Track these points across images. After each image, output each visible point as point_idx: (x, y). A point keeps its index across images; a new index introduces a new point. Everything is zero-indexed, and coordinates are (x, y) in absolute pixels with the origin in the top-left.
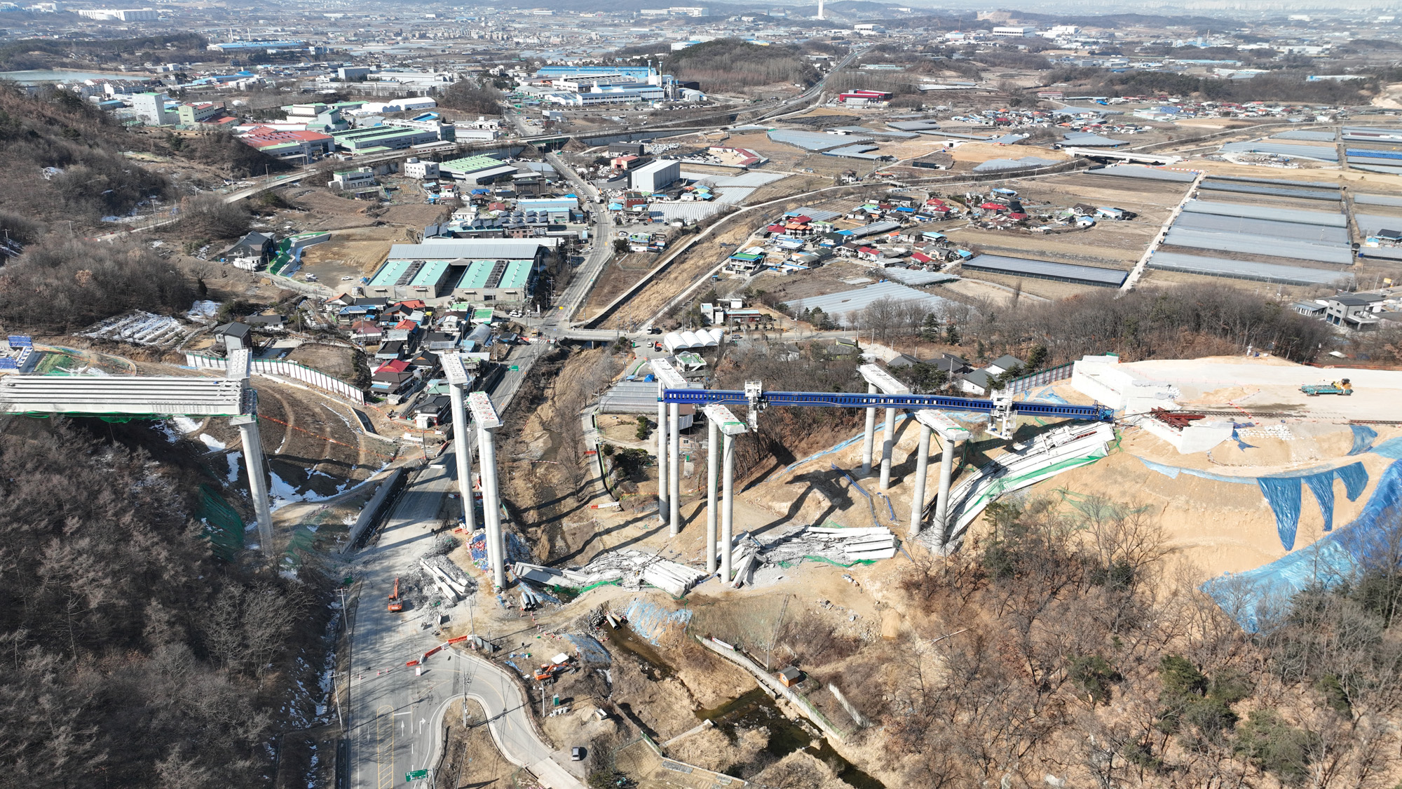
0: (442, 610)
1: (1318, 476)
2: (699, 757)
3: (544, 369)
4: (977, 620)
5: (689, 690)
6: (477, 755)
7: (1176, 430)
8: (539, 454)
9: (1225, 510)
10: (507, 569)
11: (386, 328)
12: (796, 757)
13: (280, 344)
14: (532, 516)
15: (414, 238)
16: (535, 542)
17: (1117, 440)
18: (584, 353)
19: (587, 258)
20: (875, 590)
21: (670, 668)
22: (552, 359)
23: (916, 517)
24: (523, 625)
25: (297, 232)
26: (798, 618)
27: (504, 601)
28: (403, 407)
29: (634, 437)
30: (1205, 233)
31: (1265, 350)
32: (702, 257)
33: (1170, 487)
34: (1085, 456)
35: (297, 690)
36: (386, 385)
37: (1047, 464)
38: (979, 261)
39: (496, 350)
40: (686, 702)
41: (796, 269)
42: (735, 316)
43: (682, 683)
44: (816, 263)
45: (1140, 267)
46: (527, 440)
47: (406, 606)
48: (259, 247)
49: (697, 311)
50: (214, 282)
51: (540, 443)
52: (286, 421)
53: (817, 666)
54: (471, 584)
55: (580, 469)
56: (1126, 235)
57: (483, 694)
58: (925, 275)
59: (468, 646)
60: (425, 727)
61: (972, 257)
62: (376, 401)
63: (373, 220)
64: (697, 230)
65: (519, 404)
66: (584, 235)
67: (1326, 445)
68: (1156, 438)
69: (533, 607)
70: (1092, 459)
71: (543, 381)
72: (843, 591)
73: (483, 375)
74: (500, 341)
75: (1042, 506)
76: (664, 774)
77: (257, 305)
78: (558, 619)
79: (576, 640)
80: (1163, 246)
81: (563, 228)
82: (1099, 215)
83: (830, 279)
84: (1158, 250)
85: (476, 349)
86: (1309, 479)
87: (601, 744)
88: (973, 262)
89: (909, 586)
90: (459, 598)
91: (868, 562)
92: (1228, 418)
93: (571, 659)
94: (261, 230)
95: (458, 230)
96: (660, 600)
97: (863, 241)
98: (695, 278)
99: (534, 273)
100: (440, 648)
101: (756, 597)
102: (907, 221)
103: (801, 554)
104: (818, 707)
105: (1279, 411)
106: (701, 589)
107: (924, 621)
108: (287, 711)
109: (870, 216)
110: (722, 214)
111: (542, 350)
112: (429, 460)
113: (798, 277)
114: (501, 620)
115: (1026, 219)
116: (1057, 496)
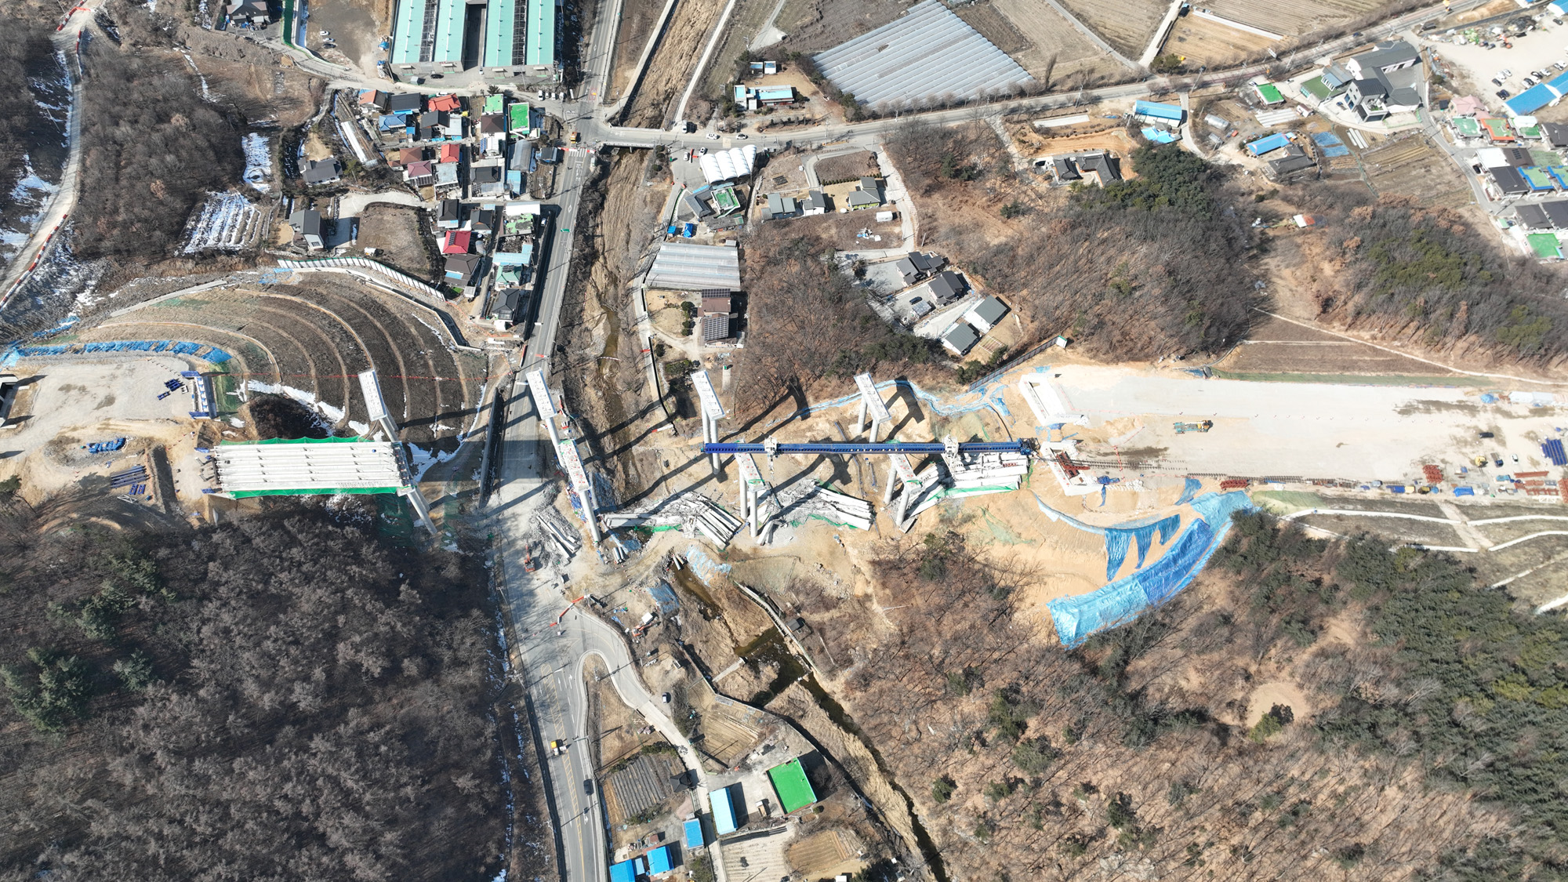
0: (562, 568)
1: (1146, 528)
2: (738, 690)
3: (590, 205)
4: (913, 601)
5: (730, 630)
6: (608, 703)
7: (1069, 476)
8: (602, 345)
9: (1079, 551)
10: (598, 520)
12: (794, 690)
13: (346, 208)
14: (608, 444)
16: (612, 473)
17: (1028, 474)
18: (624, 164)
20: (854, 555)
21: (718, 608)
22: (595, 183)
23: (889, 486)
24: (616, 580)
26: (802, 576)
27: (602, 556)
28: (480, 302)
29: (679, 329)
33: (1050, 528)
34: (1003, 485)
36: (458, 273)
37: (979, 483)
39: (541, 183)
40: (729, 641)
42: (767, 102)
43: (726, 623)
46: (589, 326)
47: (537, 565)
49: (730, 96)
51: (601, 329)
53: (812, 614)
54: (577, 539)
55: (638, 372)
57: (603, 649)
59: (585, 605)
60: (573, 681)
62: (453, 297)
65: (575, 273)
67: (1163, 497)
68: (1055, 478)
69: (623, 559)
70: (1007, 489)
71: (591, 225)
72: (832, 553)
73: (538, 239)
74: (543, 162)
75: (967, 519)
76: (716, 706)
77: (297, 126)
78: (641, 568)
79: (656, 591)
85: (524, 190)
86: (1139, 530)
87: (679, 687)
89: (875, 563)
90: (571, 555)
91: (852, 526)
93: (654, 615)
96: (708, 550)
100: (568, 609)
101: (774, 556)
103: (806, 512)
104: (809, 649)
105: (1145, 458)
106: (737, 542)
107: (881, 593)
112: (515, 372)
114: (603, 575)
116: (980, 512)
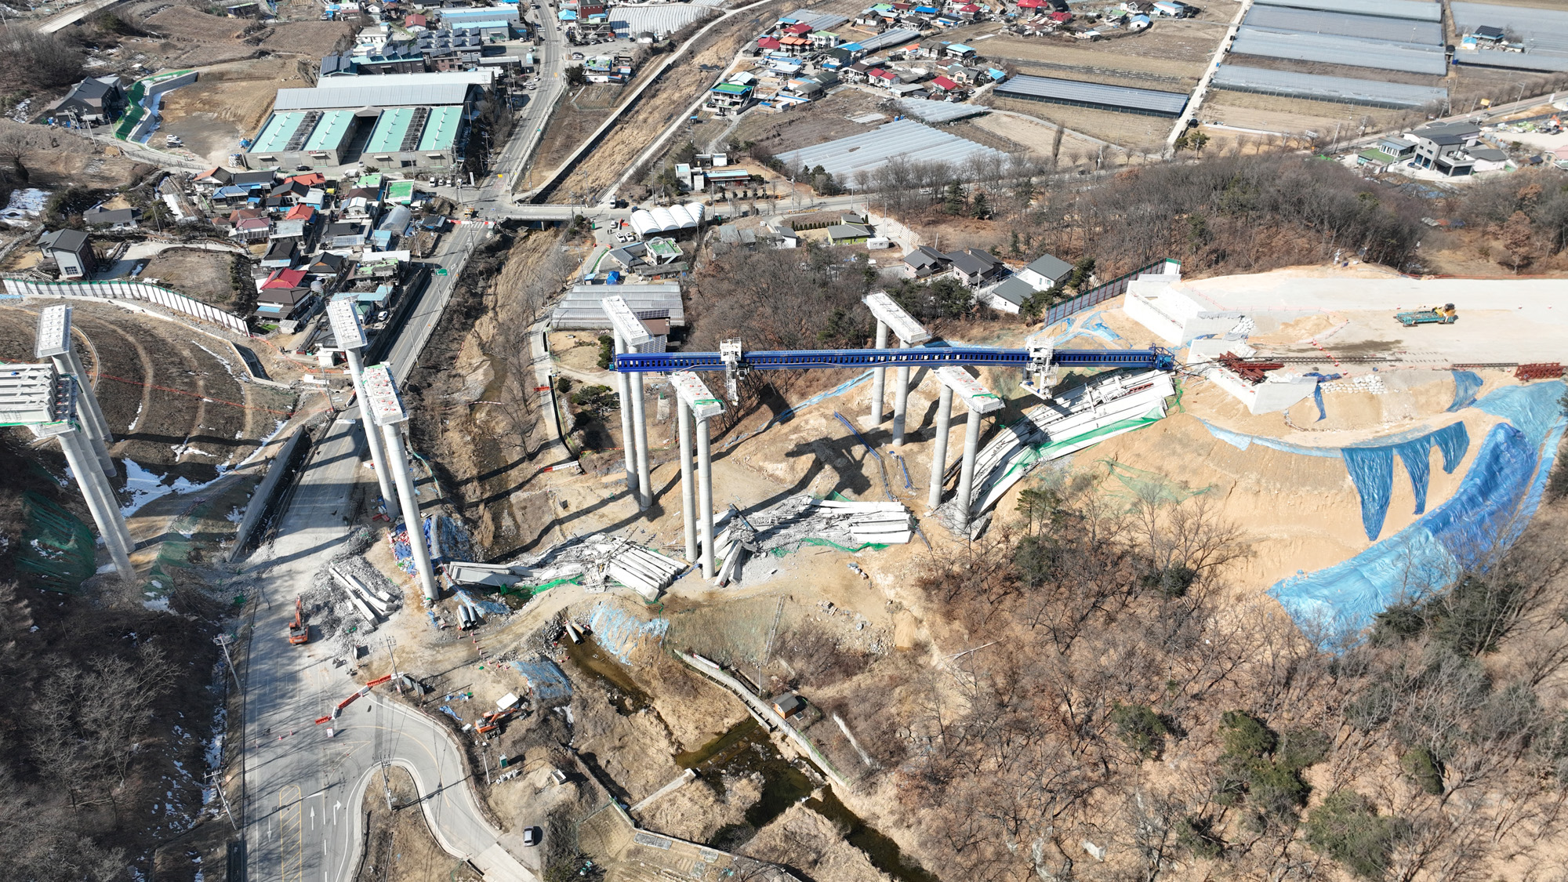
0: (359, 638)
1: (1411, 445)
2: (680, 822)
3: (481, 266)
4: (1007, 632)
5: (667, 727)
6: (407, 849)
7: (1248, 383)
8: (479, 390)
9: (1302, 491)
11: (276, 217)
12: (795, 817)
13: (135, 252)
14: (472, 492)
15: (308, 76)
16: (473, 523)
17: (1177, 395)
18: (533, 237)
19: (533, 96)
20: (884, 582)
21: (645, 695)
22: (491, 249)
23: (935, 489)
24: (460, 653)
25: (152, 71)
26: (796, 626)
27: (436, 619)
28: (302, 337)
29: (594, 364)
30: (1280, 36)
31: (1355, 255)
32: (678, 87)
33: (1239, 462)
34: (1138, 418)
35: (175, 775)
36: (275, 308)
37: (1092, 426)
38: (1015, 85)
39: (418, 245)
40: (664, 743)
41: (793, 101)
42: (717, 181)
43: (659, 717)
44: (817, 93)
45: (1201, 89)
46: (463, 372)
47: (312, 636)
48: (97, 102)
49: (670, 174)
50: (40, 160)
51: (480, 375)
52: (142, 379)
53: (819, 687)
54: (395, 597)
55: (529, 412)
56: (1188, 40)
57: (414, 758)
58: (949, 108)
59: (392, 689)
60: (341, 813)
61: (1005, 79)
62: (264, 332)
63: (253, 49)
64: (671, 47)
65: (450, 320)
66: (528, 60)
67: (1422, 399)
68: (1224, 393)
69: (474, 624)
70: (1147, 421)
71: (481, 283)
72: (848, 587)
73: (402, 283)
74: (424, 228)
75: (1084, 483)
76: (637, 852)
77: (101, 192)
78: (506, 638)
79: (530, 669)
80: (1231, 56)
81: (501, 50)
82: (1156, 12)
83: (832, 116)
84: (1224, 61)
85: (393, 244)
86: (1401, 447)
87: (560, 817)
88: (1008, 87)
89: (928, 585)
90: (380, 619)
91: (879, 547)
92: (1309, 368)
93: (522, 700)
94: (102, 72)
95: (364, 60)
96: (628, 604)
97: (875, 59)
98: (669, 119)
99: (464, 123)
100: (357, 696)
101: (745, 600)
102: (928, 26)
103: (799, 537)
104: (820, 745)
105: (1371, 353)
106: (680, 588)
107: (945, 632)
108: (162, 809)
109: (883, 21)
110: (702, 22)
111: (477, 239)
112: (338, 411)
113: (796, 114)
114: (434, 646)
115: (1071, 20)
116: (1103, 468)
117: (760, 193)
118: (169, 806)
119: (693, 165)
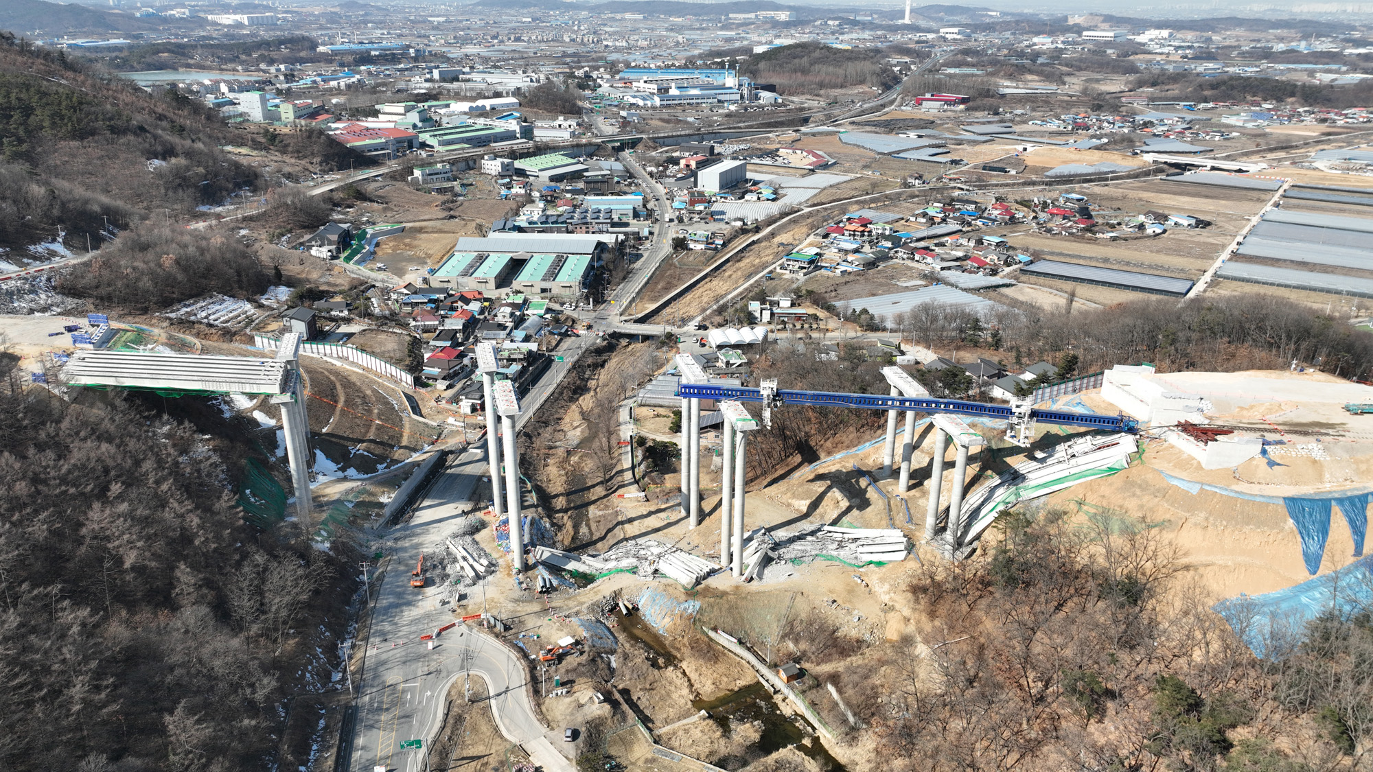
0: (461, 589)
1: (1351, 500)
2: (691, 746)
3: (590, 361)
4: (981, 628)
5: (689, 680)
6: (475, 729)
7: (1201, 444)
8: (576, 442)
9: (1247, 529)
10: (527, 552)
11: (443, 317)
12: (786, 753)
13: (344, 329)
14: (560, 503)
15: (481, 231)
16: (560, 527)
17: (1139, 452)
18: (631, 347)
19: (646, 255)
20: (883, 592)
21: (675, 657)
22: (599, 351)
23: (930, 521)
24: (536, 607)
25: (374, 224)
26: (803, 616)
27: (521, 583)
28: (451, 392)
29: (667, 430)
30: (1284, 244)
31: (1312, 365)
32: (759, 256)
33: (1190, 503)
34: (1104, 468)
35: (315, 656)
36: (435, 371)
37: (1066, 473)
38: (1038, 267)
39: (545, 342)
40: (685, 691)
41: (850, 269)
42: (781, 315)
43: (684, 673)
44: (871, 264)
45: (1207, 277)
46: (565, 429)
47: (428, 583)
48: (334, 237)
49: (744, 309)
50: (291, 269)
51: (578, 432)
52: (336, 402)
53: (818, 664)
54: (491, 564)
55: (612, 458)
56: (1198, 244)
57: (488, 671)
58: (981, 279)
59: (481, 624)
60: (429, 699)
61: (1032, 262)
62: (425, 385)
63: (446, 214)
64: (757, 229)
65: (561, 393)
66: (645, 232)
67: (1363, 467)
68: (1181, 452)
69: (548, 590)
70: (1112, 471)
71: (588, 373)
72: (851, 591)
73: (529, 365)
74: (551, 333)
75: (1056, 517)
76: (654, 760)
77: (327, 292)
78: (571, 603)
79: (586, 625)
80: (1235, 256)
81: (627, 225)
82: (1171, 223)
83: (883, 281)
84: (1230, 260)
85: (527, 339)
86: (1340, 501)
87: (596, 726)
88: (1032, 268)
89: (917, 590)
90: (478, 577)
91: (879, 564)
92: (1258, 434)
93: (577, 643)
94: (341, 221)
95: (524, 224)
96: (670, 590)
97: (922, 244)
98: (749, 276)
99: (591, 267)
100: (454, 625)
101: (764, 592)
102: (969, 224)
103: (814, 553)
104: (813, 705)
105: (1317, 429)
106: (712, 582)
107: (928, 627)
108: (303, 676)
109: (932, 219)
110: (784, 215)
111: (589, 343)
112: (469, 444)
113: (852, 278)
114: (516, 601)
115: (1094, 225)
116: (1073, 507)
117: (815, 326)
118: (308, 675)
119: (763, 302)
